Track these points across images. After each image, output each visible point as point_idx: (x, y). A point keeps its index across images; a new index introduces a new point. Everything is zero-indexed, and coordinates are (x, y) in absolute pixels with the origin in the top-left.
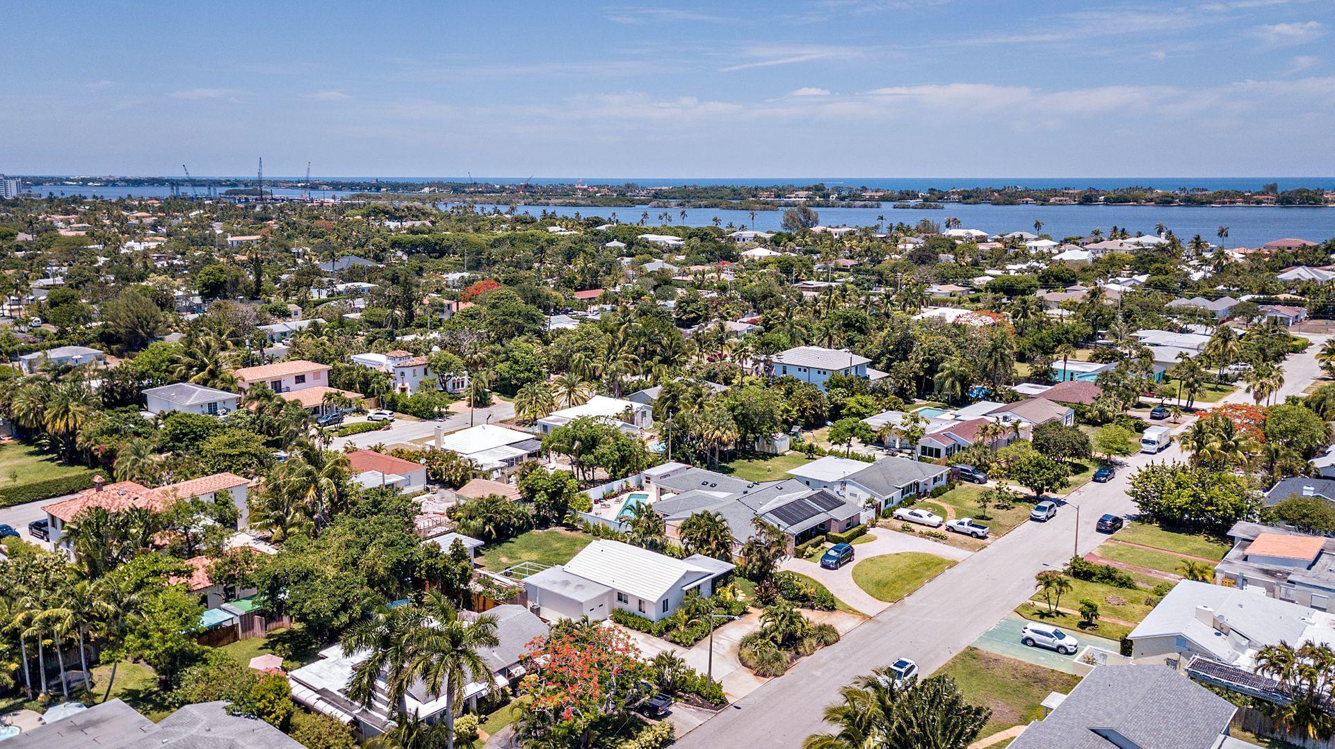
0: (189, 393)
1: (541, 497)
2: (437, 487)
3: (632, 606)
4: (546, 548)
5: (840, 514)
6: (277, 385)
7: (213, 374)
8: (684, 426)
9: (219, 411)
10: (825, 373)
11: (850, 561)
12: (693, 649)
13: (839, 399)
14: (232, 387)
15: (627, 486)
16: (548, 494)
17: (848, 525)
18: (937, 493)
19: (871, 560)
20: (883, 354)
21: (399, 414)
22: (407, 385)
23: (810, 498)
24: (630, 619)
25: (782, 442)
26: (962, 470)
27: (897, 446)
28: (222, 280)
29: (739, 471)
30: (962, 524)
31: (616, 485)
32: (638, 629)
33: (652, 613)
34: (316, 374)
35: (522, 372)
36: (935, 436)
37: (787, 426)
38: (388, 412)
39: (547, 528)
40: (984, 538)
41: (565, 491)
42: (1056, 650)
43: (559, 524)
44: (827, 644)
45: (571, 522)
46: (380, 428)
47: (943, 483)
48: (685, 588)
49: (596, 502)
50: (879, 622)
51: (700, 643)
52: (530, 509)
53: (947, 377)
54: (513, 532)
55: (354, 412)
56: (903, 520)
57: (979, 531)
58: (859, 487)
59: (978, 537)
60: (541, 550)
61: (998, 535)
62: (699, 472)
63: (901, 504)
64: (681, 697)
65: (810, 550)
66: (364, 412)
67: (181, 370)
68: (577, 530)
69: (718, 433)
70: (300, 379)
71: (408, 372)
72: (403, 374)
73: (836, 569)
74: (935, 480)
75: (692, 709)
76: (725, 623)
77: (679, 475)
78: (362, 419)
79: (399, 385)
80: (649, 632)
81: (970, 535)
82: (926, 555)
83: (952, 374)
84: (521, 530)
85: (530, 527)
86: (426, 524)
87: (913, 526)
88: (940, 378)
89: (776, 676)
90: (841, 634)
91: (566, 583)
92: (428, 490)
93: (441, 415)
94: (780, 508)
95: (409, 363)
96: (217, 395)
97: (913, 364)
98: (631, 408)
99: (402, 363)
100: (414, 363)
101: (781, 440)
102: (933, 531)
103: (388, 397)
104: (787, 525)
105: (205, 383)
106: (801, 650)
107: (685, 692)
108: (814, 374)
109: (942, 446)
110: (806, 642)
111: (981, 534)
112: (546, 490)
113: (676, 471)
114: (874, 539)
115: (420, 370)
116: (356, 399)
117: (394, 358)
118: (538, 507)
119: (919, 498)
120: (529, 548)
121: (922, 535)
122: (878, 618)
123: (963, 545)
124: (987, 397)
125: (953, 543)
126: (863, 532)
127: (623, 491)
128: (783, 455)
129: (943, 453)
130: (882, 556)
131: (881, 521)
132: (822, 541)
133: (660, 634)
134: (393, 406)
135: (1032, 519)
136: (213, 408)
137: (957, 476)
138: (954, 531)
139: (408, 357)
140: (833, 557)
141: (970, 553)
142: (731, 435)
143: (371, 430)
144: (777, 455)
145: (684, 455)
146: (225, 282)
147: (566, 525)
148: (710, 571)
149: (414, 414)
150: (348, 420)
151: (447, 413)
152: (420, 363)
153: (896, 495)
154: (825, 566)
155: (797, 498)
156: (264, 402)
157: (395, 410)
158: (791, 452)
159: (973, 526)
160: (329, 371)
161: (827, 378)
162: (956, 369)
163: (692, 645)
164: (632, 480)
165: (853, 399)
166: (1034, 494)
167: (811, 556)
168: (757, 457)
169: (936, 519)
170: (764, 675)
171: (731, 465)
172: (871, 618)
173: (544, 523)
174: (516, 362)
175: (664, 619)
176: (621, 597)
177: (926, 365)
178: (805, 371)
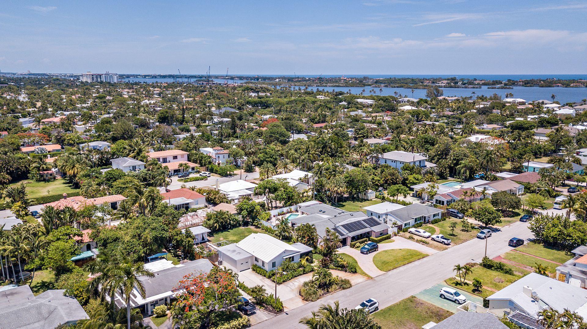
0: (126, 161)
1: (245, 213)
2: (210, 206)
3: (260, 264)
4: (242, 235)
5: (377, 229)
6: (165, 160)
7: (138, 154)
8: (321, 185)
9: (137, 170)
11: (375, 251)
12: (281, 285)
13: (406, 176)
14: (144, 160)
15: (291, 210)
16: (248, 211)
17: (381, 234)
18: (435, 222)
19: (386, 251)
20: (436, 156)
21: (214, 174)
22: (220, 162)
23: (364, 221)
24: (258, 269)
25: (371, 194)
26: (451, 211)
27: (426, 199)
28: (167, 116)
29: (346, 206)
30: (438, 237)
31: (285, 210)
32: (261, 274)
33: (267, 268)
34: (182, 156)
35: (268, 158)
36: (443, 195)
37: (376, 187)
38: (207, 173)
39: (247, 226)
41: (255, 210)
42: (454, 302)
43: (252, 225)
44: (344, 289)
45: (256, 224)
46: (203, 179)
47: (440, 217)
49: (274, 216)
50: (375, 280)
51: (285, 283)
52: (240, 218)
53: (462, 168)
54: (231, 227)
55: (195, 172)
56: (412, 233)
57: (446, 241)
58: (393, 217)
59: (445, 244)
60: (239, 236)
61: (456, 244)
62: (327, 207)
63: (414, 226)
64: (264, 306)
65: (358, 244)
66: (199, 172)
67: (126, 152)
68: (260, 228)
69: (336, 189)
70: (175, 157)
71: (221, 156)
72: (219, 157)
73: (367, 254)
74: (434, 215)
75: (266, 312)
76: (301, 275)
77: (317, 205)
78: (198, 175)
79: (217, 162)
80: (265, 276)
81: (442, 243)
82: (414, 251)
83: (465, 166)
84: (234, 226)
85: (240, 225)
86: (197, 221)
87: (415, 237)
88: (459, 168)
89: (312, 301)
90: (353, 285)
91: (234, 251)
92: (206, 207)
93: (231, 175)
94: (347, 224)
95: (222, 152)
96: (137, 163)
97: (449, 161)
98: (307, 175)
99: (219, 152)
100: (224, 153)
101: (371, 193)
102: (424, 239)
103: (210, 166)
104: (348, 232)
105: (134, 157)
106: (330, 290)
107: (267, 305)
108: (398, 164)
109: (445, 200)
110: (334, 286)
111: (447, 243)
112: (247, 210)
113: (314, 204)
114: (394, 241)
115: (227, 156)
116: (196, 167)
117: (215, 150)
118: (243, 217)
119: (425, 223)
120: (234, 235)
121: (418, 241)
122: (375, 279)
123: (436, 247)
124: (482, 178)
125: (431, 246)
126: (389, 238)
127: (288, 212)
128: (371, 200)
129: (445, 203)
130: (392, 250)
131: (401, 233)
132: (366, 241)
133: (269, 277)
134: (212, 171)
135: (478, 237)
136: (134, 168)
137: (450, 214)
138: (434, 240)
139: (222, 150)
140: (366, 248)
141: (437, 251)
142: (343, 189)
143: (198, 180)
144: (368, 200)
145: (321, 198)
146: (168, 117)
147: (254, 225)
148: (300, 251)
149: (220, 174)
150: (192, 176)
151: (234, 174)
152: (226, 152)
153: (412, 222)
154: (362, 253)
155: (358, 220)
156: (154, 166)
157: (213, 172)
158: (376, 199)
159: (444, 238)
160: (188, 155)
161: (402, 165)
162: (467, 164)
163: (281, 283)
164: (293, 208)
165: (412, 176)
166: (484, 225)
167: (358, 247)
168: (358, 201)
169: (427, 234)
170: (307, 300)
171: (344, 204)
172: (372, 278)
173: (246, 224)
174: (266, 154)
175: (272, 271)
176: (256, 259)
177: (455, 162)
178: (395, 162)
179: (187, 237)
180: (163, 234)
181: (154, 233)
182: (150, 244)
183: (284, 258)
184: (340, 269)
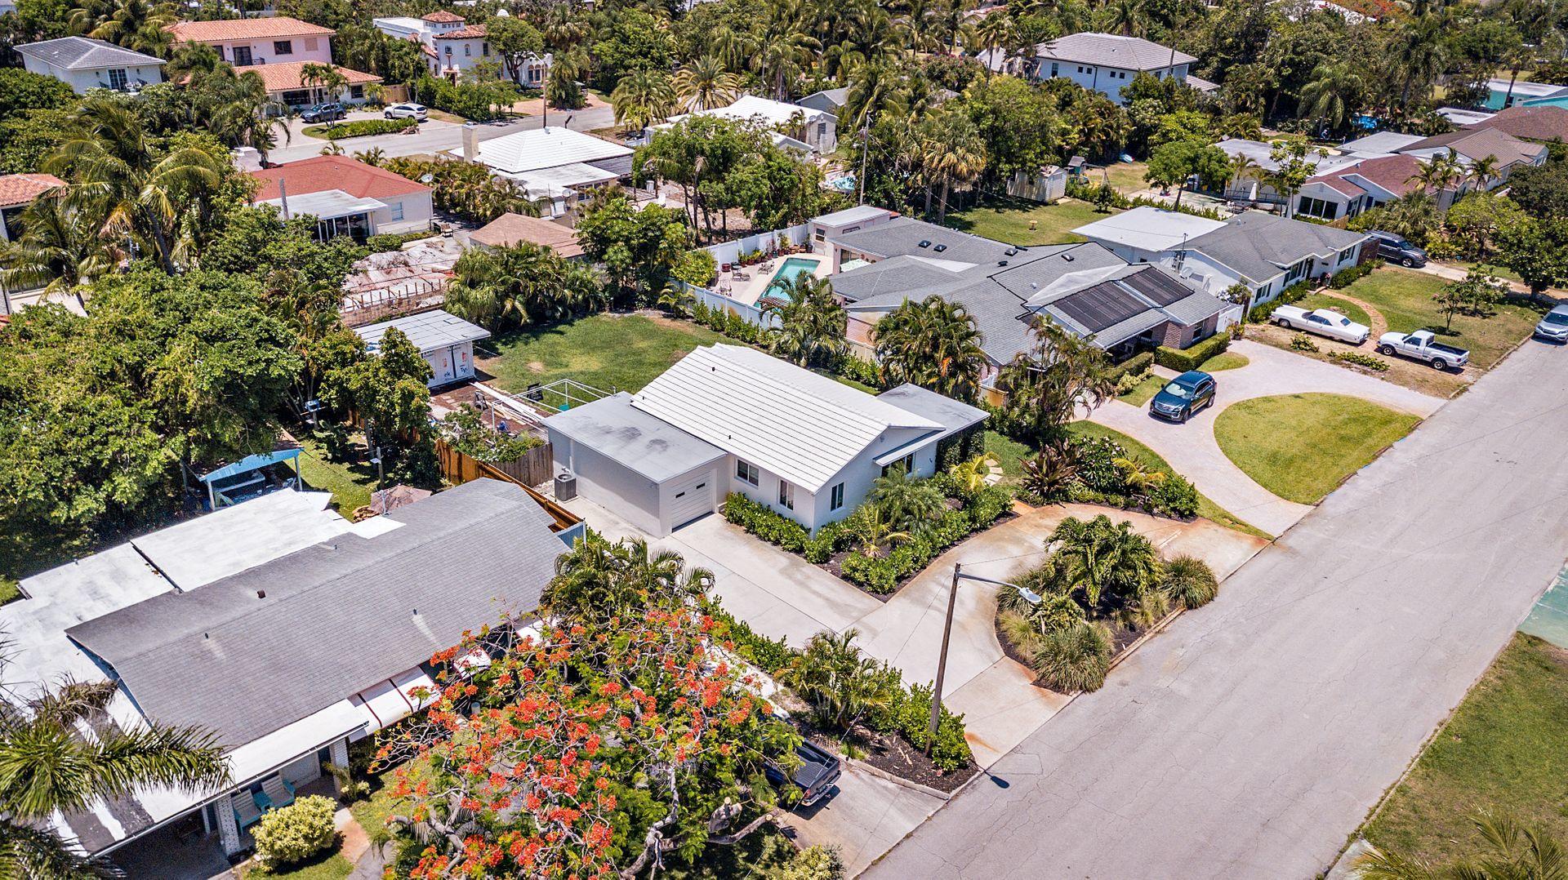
0: (78, 51)
1: (618, 253)
2: (454, 226)
3: (767, 493)
4: (620, 348)
5: (1185, 313)
6: (244, 55)
7: (130, 26)
8: (890, 143)
9: (130, 85)
10: (1122, 76)
11: (1206, 406)
12: (897, 603)
13: (1147, 116)
14: (157, 48)
15: (783, 243)
16: (631, 249)
17: (1197, 334)
18: (1341, 281)
19: (1246, 406)
20: (1211, 53)
21: (438, 113)
22: (456, 68)
23: (1128, 279)
24: (760, 519)
25: (1054, 181)
26: (1384, 241)
27: (1253, 197)
29: (980, 226)
30: (1416, 342)
31: (763, 241)
32: (777, 543)
33: (807, 513)
34: (311, 42)
35: (633, 56)
36: (1330, 179)
37: (1064, 157)
38: (415, 106)
39: (631, 309)
40: (1456, 371)
41: (663, 245)
43: (651, 304)
44: (1191, 605)
45: (673, 302)
46: (399, 131)
47: (1351, 262)
48: (882, 462)
49: (726, 268)
50: (1292, 552)
51: (909, 585)
52: (597, 274)
53: (1324, 90)
54: (564, 314)
55: (367, 105)
56: (1290, 327)
57: (1452, 358)
58: (1211, 263)
59: (1447, 368)
60: (609, 353)
61: (1483, 366)
62: (912, 225)
63: (1282, 299)
64: (861, 741)
65: (1128, 379)
66: (381, 105)
67: (79, 18)
68: (684, 317)
69: (951, 157)
70: (283, 47)
71: (457, 48)
72: (448, 50)
73: (1183, 422)
74: (1342, 256)
75: (888, 782)
76: (962, 538)
77: (878, 228)
78: (378, 115)
79: (444, 68)
80: (799, 550)
81: (1430, 364)
82: (1354, 400)
83: (1333, 86)
84: (582, 310)
85: (601, 308)
86: (412, 289)
87: (1316, 342)
88: (1311, 91)
89: (1086, 689)
90: (1219, 578)
91: (632, 434)
92: (437, 230)
93: (501, 117)
94: (1072, 297)
95: (458, 32)
96: (128, 58)
97: (1263, 70)
98: (801, 116)
99: (447, 32)
100: (466, 34)
101: (1054, 177)
102: (1357, 352)
103: (420, 84)
104: (1088, 331)
105: (116, 39)
106: (1138, 620)
107: (874, 729)
108: (1104, 76)
109: (1341, 197)
110: (1146, 599)
111: (1455, 364)
112: (627, 240)
113: (872, 220)
114: (1241, 363)
115: (477, 47)
116: (369, 83)
117: (433, 24)
118: (612, 271)
119: (1313, 287)
120: (588, 346)
121: (1334, 358)
122: (1289, 542)
123: (1421, 384)
125: (1399, 379)
126: (1220, 348)
127: (775, 253)
128: (1055, 203)
129: (1341, 210)
130: (1267, 400)
131: (1250, 328)
132: (1147, 364)
133: (823, 559)
134: (428, 99)
135: (1537, 337)
136: (118, 79)
137: (1373, 253)
138: (1395, 354)
139: (458, 23)
140: (1178, 399)
141: (1442, 402)
142: (973, 161)
143: (383, 132)
144: (1046, 204)
145: (887, 195)
147: (662, 307)
149: (460, 113)
150: (353, 117)
151: (511, 114)
152: (476, 33)
153: (1276, 280)
154: (1157, 415)
155: (1097, 280)
156: (202, 72)
157: (432, 106)
158: (1067, 200)
159: (1435, 346)
160: (331, 39)
161: (1128, 82)
162: (1341, 75)
163: (892, 591)
164: (792, 234)
165: (1173, 117)
166: (1528, 291)
167: (1127, 392)
168: (1012, 207)
169: (1356, 330)
170: (1057, 687)
171: (969, 217)
172: (1274, 541)
173: (624, 301)
174: (625, 40)
175: (832, 525)
176: (745, 471)
177: (1287, 71)
178: (1089, 71)
179: (397, 374)
180: (269, 362)
181: (218, 362)
182: (202, 418)
183: (879, 462)
184: (1121, 500)
